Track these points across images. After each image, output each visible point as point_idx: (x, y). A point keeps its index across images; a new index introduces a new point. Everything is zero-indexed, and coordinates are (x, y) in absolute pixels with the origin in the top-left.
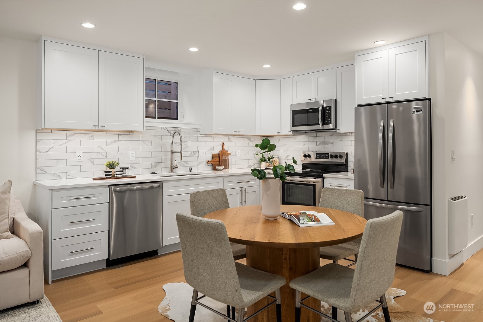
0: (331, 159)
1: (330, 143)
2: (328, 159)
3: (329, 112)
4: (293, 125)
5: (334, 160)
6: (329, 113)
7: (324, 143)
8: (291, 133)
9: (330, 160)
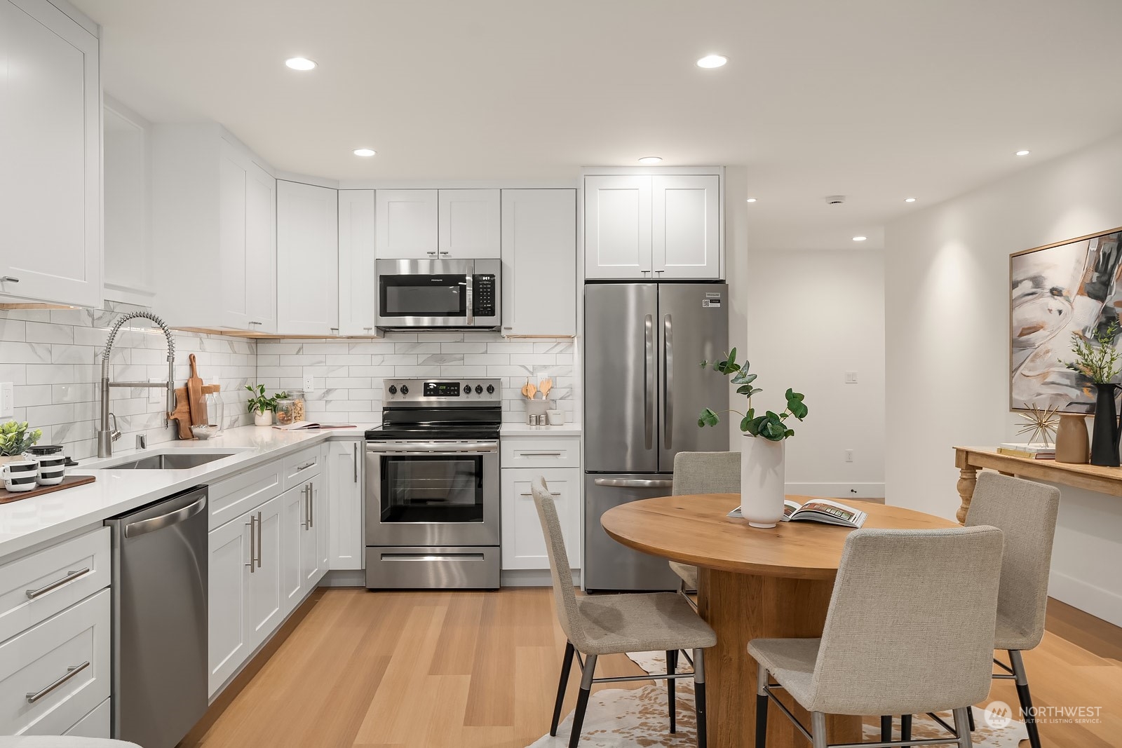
0: (466, 395)
1: (456, 359)
2: (458, 395)
3: (486, 288)
4: (384, 312)
5: (473, 398)
6: (489, 290)
7: (439, 358)
8: (373, 332)
9: (463, 398)
